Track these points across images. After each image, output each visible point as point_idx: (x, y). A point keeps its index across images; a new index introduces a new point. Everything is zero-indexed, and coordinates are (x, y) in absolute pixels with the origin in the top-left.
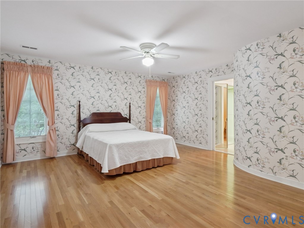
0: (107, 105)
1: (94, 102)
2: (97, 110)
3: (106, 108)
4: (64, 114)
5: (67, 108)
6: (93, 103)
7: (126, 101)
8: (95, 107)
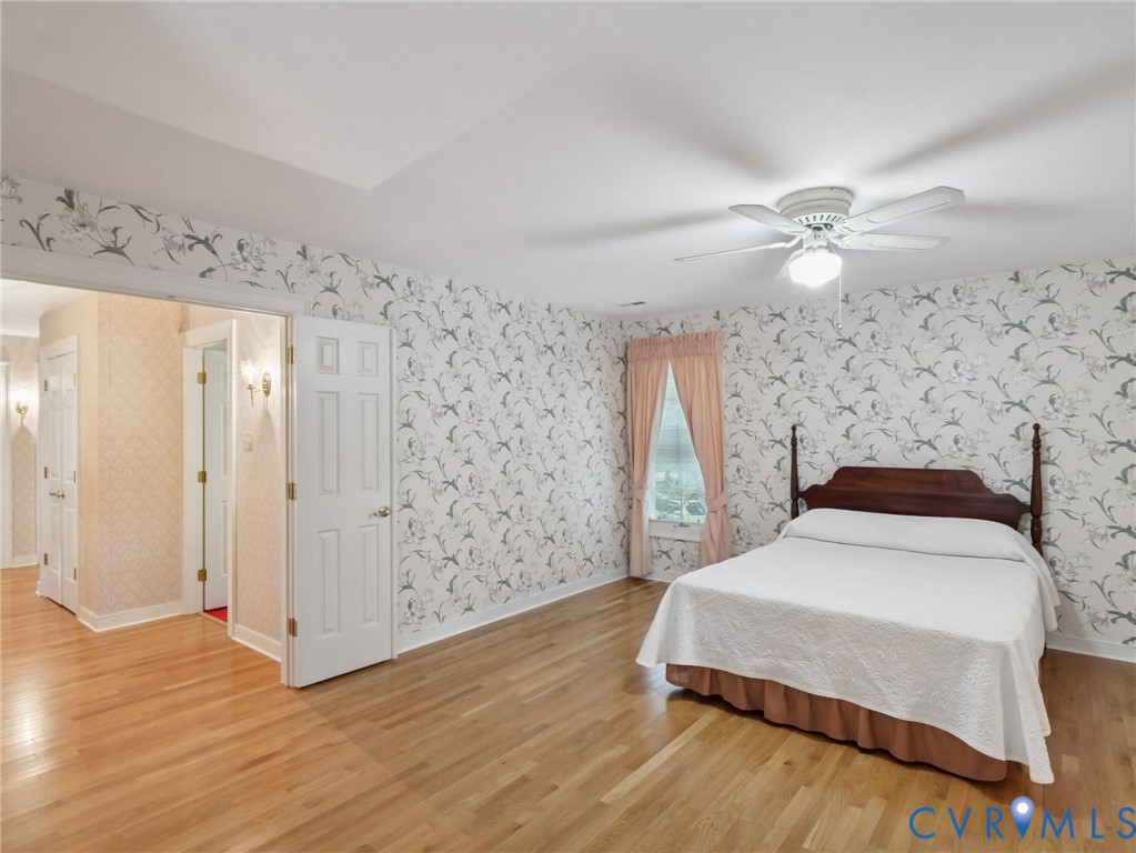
0: (909, 437)
1: (853, 425)
2: (868, 459)
3: (904, 449)
4: (755, 468)
5: (762, 448)
6: (848, 430)
7: (1018, 415)
8: (859, 446)
